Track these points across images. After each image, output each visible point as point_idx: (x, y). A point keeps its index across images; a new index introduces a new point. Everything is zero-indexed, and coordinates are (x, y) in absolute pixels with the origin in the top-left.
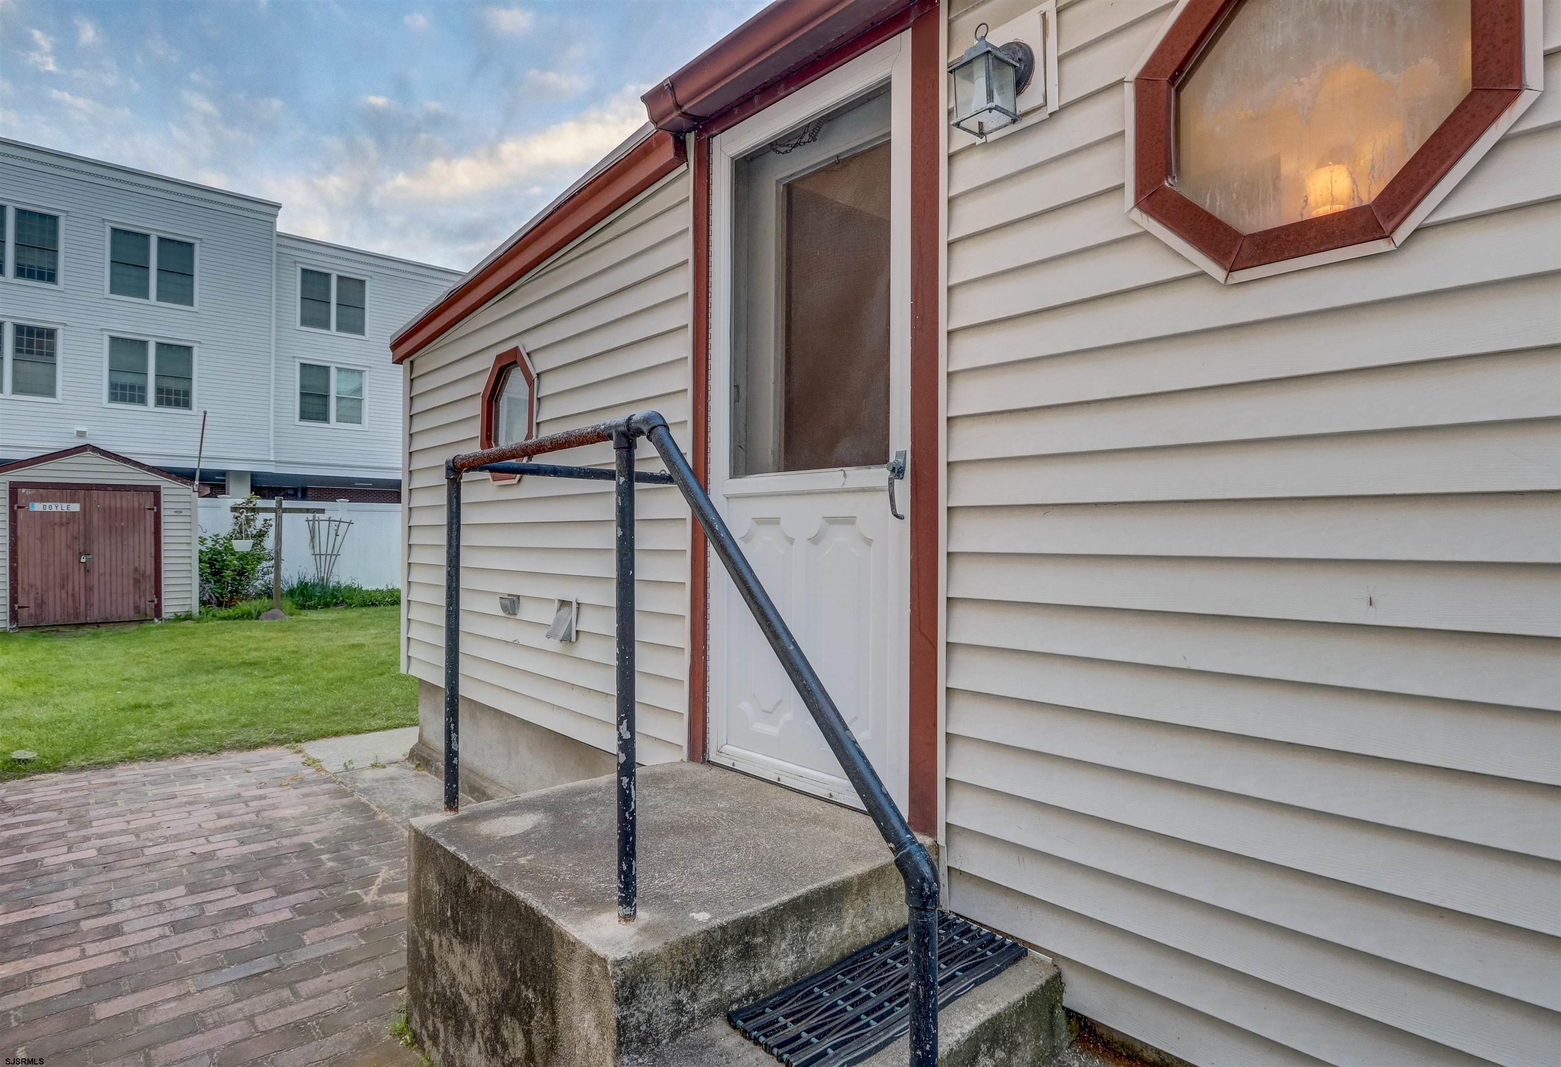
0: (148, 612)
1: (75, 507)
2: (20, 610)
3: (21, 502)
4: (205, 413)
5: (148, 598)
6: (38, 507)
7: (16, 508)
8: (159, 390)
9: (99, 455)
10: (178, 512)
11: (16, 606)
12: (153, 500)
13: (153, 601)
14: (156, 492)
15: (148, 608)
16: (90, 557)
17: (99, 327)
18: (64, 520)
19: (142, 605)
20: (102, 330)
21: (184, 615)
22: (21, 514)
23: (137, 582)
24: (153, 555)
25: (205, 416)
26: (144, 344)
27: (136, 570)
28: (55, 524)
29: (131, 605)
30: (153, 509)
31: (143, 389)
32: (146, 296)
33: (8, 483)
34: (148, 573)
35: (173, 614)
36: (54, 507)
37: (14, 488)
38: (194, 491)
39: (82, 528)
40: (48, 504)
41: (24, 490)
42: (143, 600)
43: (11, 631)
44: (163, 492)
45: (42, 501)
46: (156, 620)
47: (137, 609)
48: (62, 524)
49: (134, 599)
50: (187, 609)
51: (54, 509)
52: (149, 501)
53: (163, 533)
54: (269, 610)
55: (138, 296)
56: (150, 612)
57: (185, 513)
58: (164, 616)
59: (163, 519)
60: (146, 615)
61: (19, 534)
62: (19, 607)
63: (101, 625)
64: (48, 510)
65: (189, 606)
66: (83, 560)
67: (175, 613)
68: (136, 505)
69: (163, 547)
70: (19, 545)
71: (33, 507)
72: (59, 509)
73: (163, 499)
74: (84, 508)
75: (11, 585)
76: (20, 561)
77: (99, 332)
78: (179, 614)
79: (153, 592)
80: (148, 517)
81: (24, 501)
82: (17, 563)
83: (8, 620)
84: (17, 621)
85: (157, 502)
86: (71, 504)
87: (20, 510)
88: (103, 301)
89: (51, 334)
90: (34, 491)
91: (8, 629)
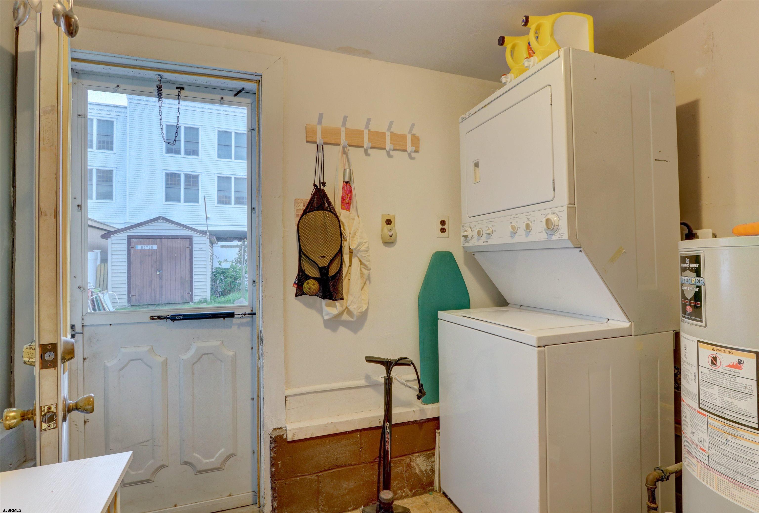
0: (187, 298)
1: (155, 247)
2: (132, 297)
3: (132, 245)
4: (205, 197)
5: (187, 292)
6: (139, 247)
7: (130, 248)
8: (236, 198)
9: (165, 221)
10: (201, 249)
11: (130, 295)
12: (189, 243)
13: (189, 293)
14: (190, 239)
15: (187, 296)
16: (161, 271)
17: (214, 173)
18: (150, 254)
19: (185, 295)
20: (215, 174)
21: (202, 300)
22: (132, 250)
23: (182, 284)
24: (189, 270)
25: (205, 199)
26: (230, 178)
27: (181, 277)
28: (146, 255)
29: (180, 295)
30: (189, 247)
31: (230, 198)
32: (231, 158)
33: (127, 236)
34: (187, 279)
35: (198, 300)
36: (146, 247)
37: (129, 238)
38: (207, 238)
39: (158, 257)
40: (143, 246)
41: (133, 239)
42: (185, 292)
43: (128, 307)
44: (194, 239)
45: (141, 244)
46: (191, 303)
47: (182, 297)
48: (149, 256)
49: (181, 292)
50: (204, 297)
51: (146, 248)
52: (187, 243)
53: (194, 259)
54: (239, 299)
55: (228, 158)
56: (188, 298)
57: (204, 249)
58: (194, 301)
59: (194, 252)
60: (186, 300)
61: (131, 261)
62: (132, 296)
63: (166, 305)
64: (143, 249)
65: (206, 296)
66: (158, 273)
67: (199, 299)
68: (182, 246)
69: (194, 266)
70: (132, 265)
71: (137, 247)
72: (148, 248)
73: (194, 242)
74: (158, 248)
75: (128, 285)
76: (132, 273)
77: (213, 175)
78: (201, 300)
79: (189, 289)
80: (187, 250)
81: (133, 245)
82: (131, 275)
83: (127, 302)
84: (131, 302)
85: (191, 244)
86: (153, 246)
87: (132, 249)
88: (215, 162)
89: (197, 177)
90: (138, 239)
91: (127, 306)
